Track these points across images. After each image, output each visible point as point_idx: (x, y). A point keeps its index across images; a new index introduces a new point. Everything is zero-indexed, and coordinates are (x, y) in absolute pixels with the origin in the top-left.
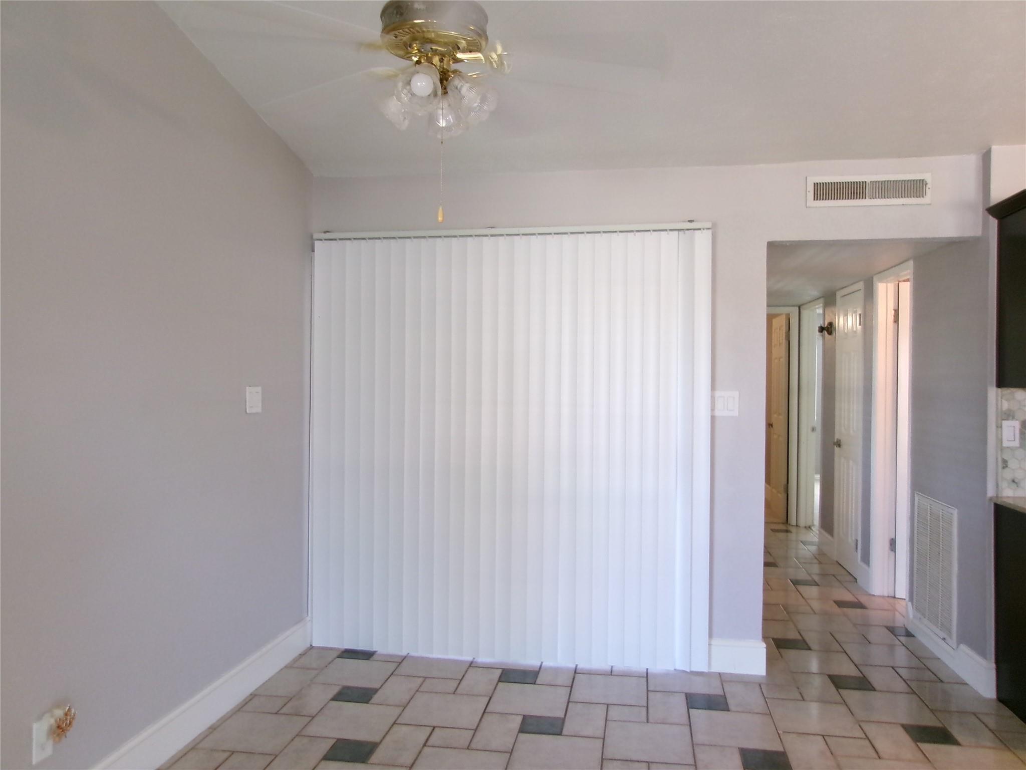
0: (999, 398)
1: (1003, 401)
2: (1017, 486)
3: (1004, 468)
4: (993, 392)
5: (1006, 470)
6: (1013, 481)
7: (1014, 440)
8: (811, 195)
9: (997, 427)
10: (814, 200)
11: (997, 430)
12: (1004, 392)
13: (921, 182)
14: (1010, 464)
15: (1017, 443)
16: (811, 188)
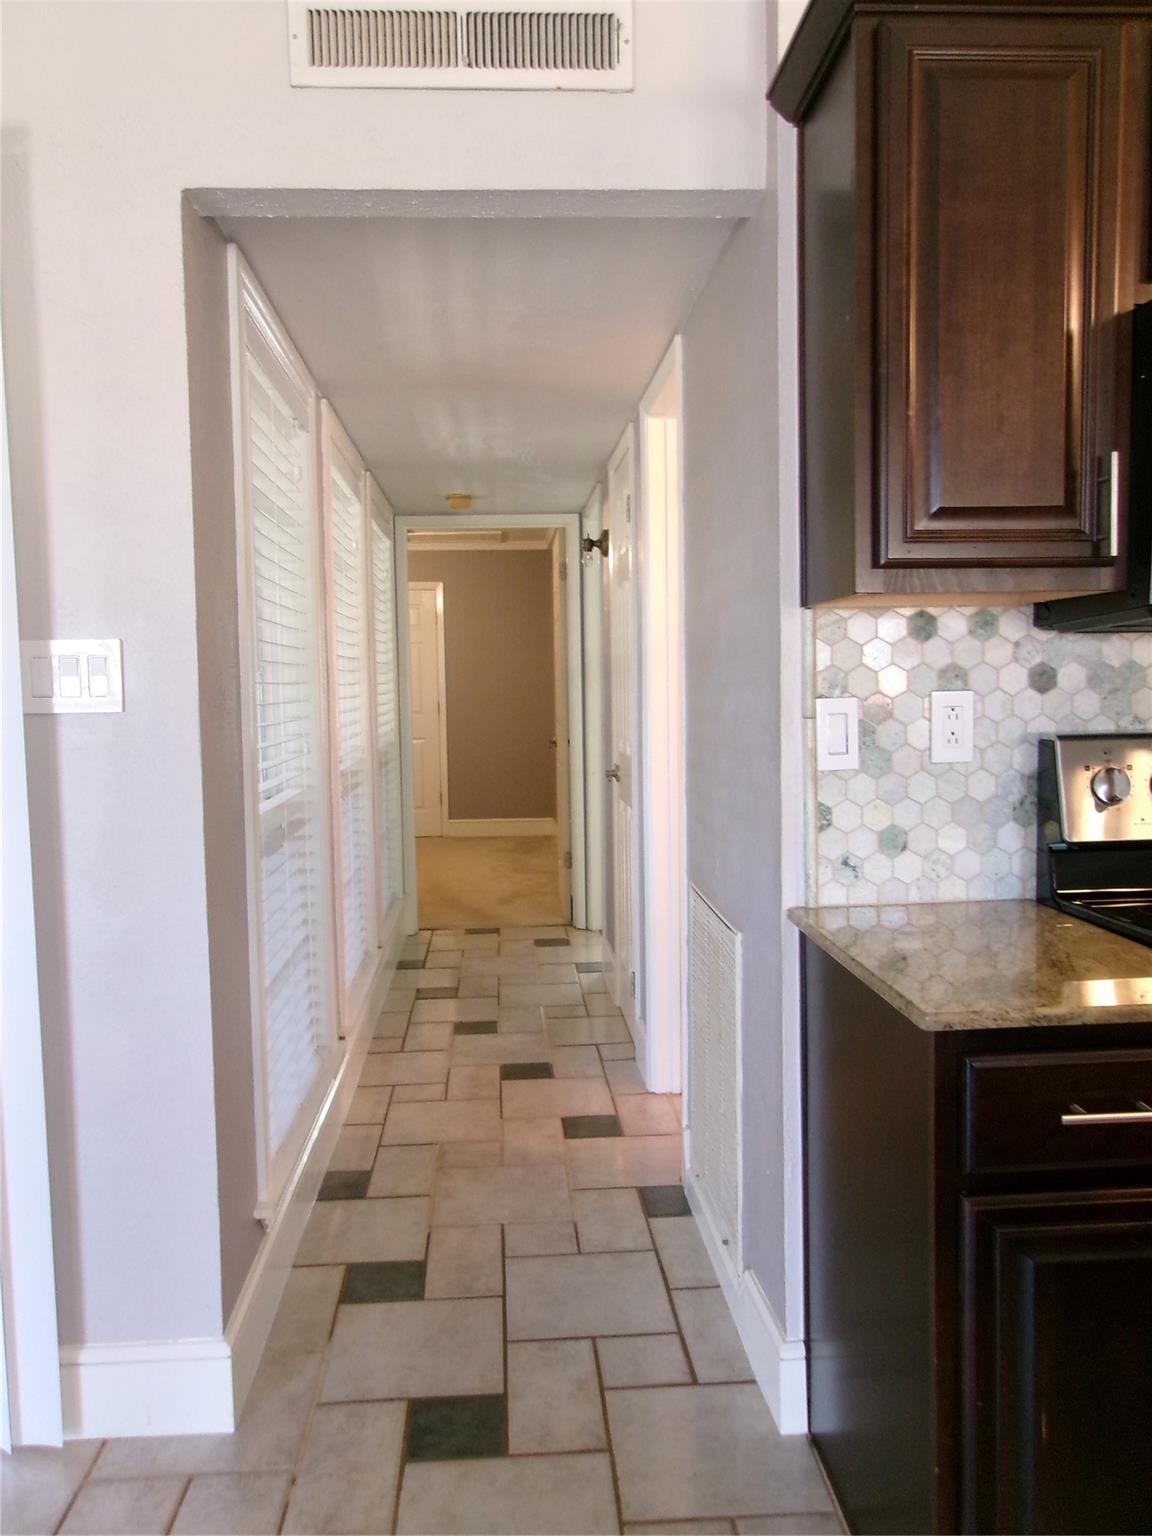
0: (809, 640)
1: (820, 645)
2: (856, 877)
3: (821, 829)
4: (793, 619)
5: (829, 833)
6: (845, 863)
7: (847, 752)
8: (301, 46)
9: (805, 718)
10: (314, 63)
11: (804, 726)
12: (821, 621)
13: (606, 19)
14: (837, 817)
15: (852, 761)
16: (300, 26)
